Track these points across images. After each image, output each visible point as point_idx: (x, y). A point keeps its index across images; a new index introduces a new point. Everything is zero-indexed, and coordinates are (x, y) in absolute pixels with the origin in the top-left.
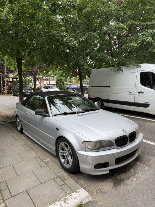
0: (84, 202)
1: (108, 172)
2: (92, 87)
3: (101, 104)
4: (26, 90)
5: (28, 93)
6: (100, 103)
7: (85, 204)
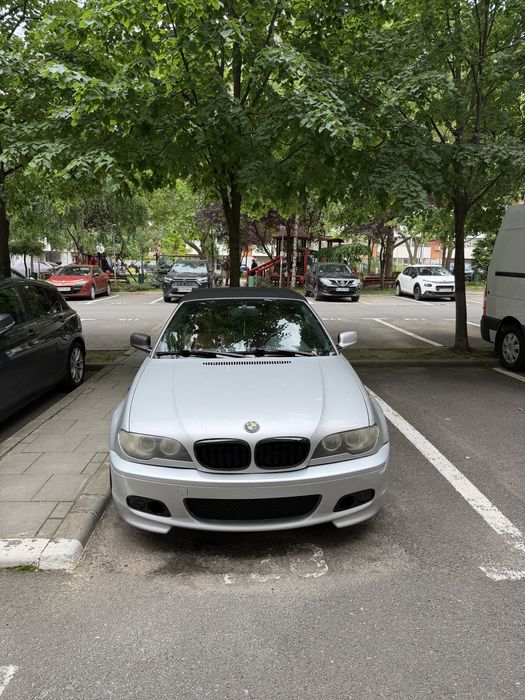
0: (43, 565)
1: (165, 530)
2: (498, 274)
3: (517, 347)
4: (336, 280)
5: (339, 290)
6: (516, 343)
7: (42, 570)
